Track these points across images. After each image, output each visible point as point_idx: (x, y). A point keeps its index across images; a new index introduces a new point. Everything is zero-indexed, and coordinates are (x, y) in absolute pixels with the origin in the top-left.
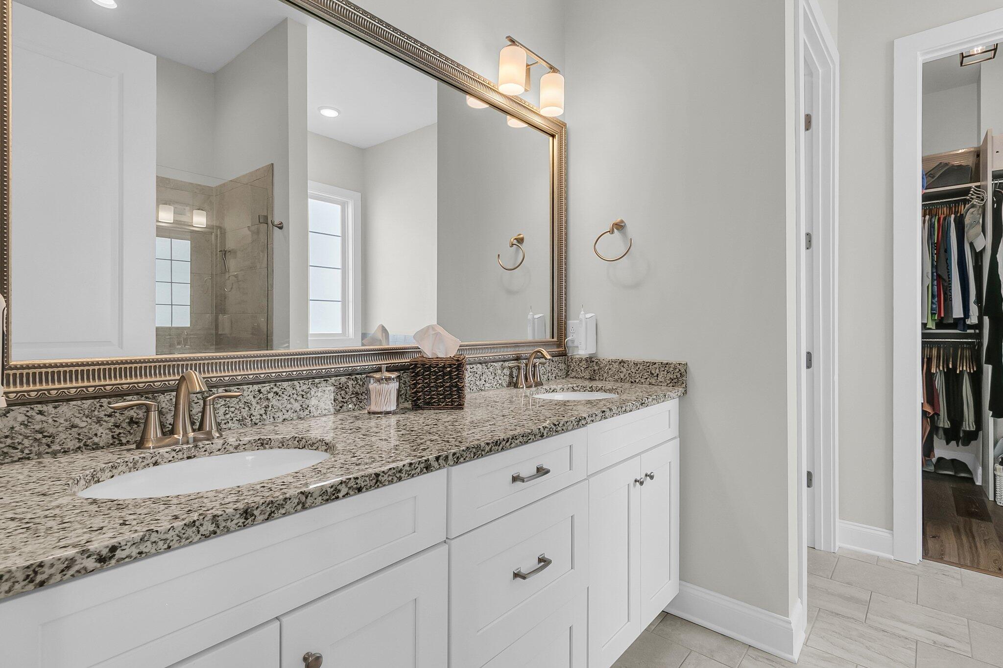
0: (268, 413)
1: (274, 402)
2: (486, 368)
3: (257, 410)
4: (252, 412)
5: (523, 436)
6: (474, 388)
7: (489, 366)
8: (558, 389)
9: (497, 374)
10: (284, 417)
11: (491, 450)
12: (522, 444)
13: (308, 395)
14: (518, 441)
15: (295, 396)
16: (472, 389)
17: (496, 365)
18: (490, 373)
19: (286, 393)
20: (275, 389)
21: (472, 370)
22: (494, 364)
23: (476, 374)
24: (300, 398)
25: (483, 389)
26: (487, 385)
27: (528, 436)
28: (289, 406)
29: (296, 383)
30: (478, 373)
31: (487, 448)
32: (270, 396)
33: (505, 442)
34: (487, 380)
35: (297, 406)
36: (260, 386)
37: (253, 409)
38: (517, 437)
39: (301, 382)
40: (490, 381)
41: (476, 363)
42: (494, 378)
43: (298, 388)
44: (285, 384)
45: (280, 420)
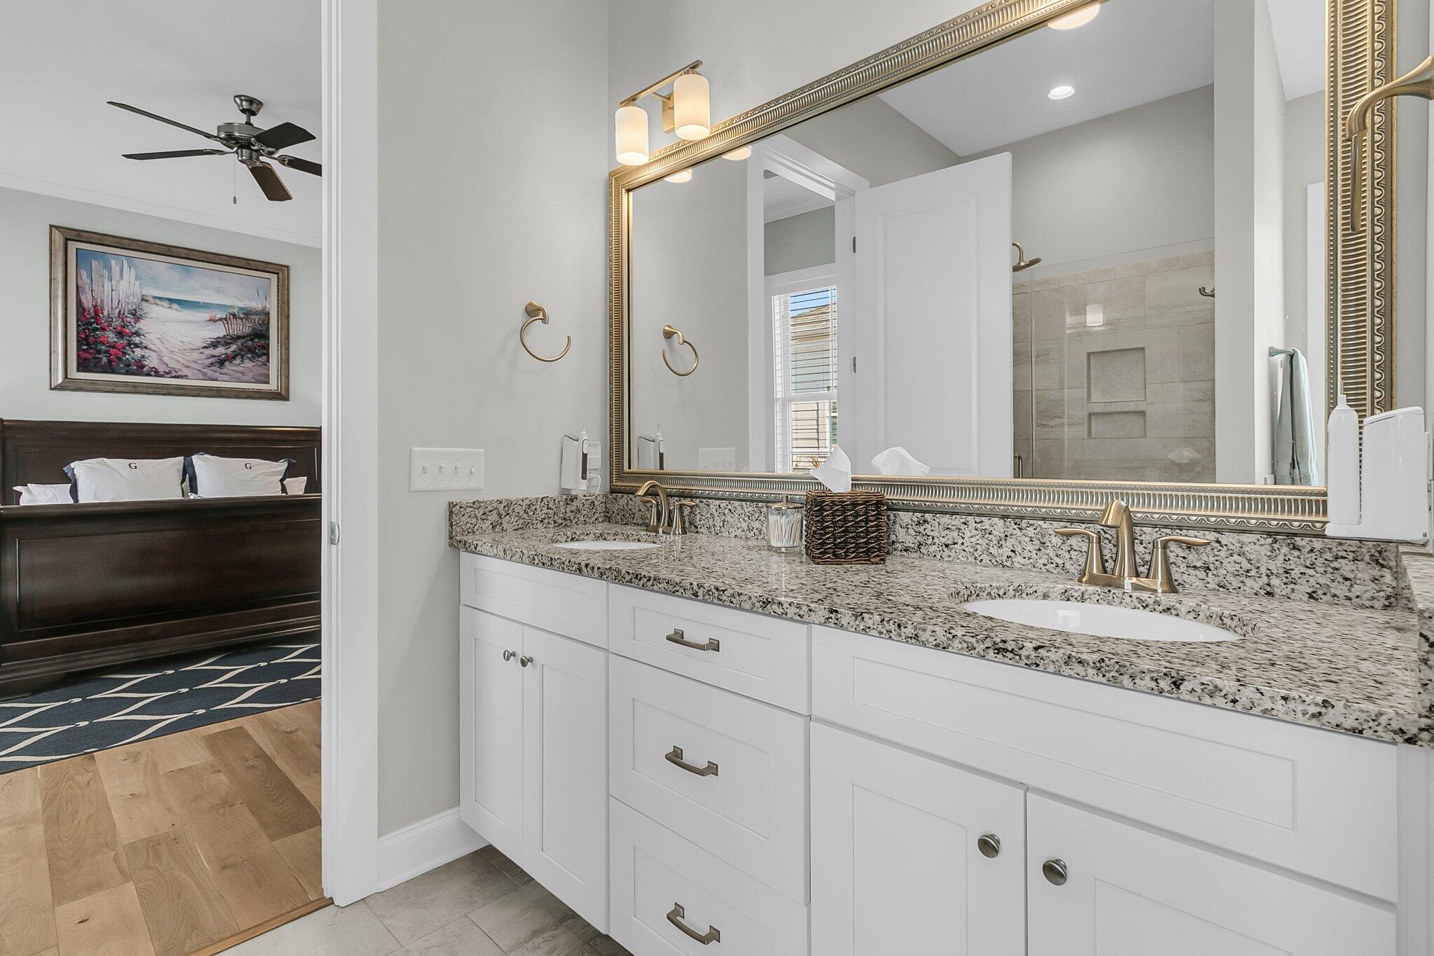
0: (725, 526)
1: (728, 518)
2: (1016, 527)
3: (719, 523)
4: (715, 523)
5: (668, 583)
6: (986, 558)
7: (1024, 525)
8: (1183, 609)
9: (1048, 544)
10: (736, 533)
11: (630, 581)
12: (665, 592)
13: (753, 517)
14: (661, 586)
15: (743, 516)
16: (979, 559)
17: (1044, 526)
18: (1027, 539)
19: (736, 512)
20: (729, 507)
21: (978, 526)
22: (1041, 523)
23: (990, 534)
24: (746, 518)
25: (1008, 564)
26: (1019, 559)
27: (675, 587)
28: (739, 525)
29: (744, 503)
30: (995, 533)
31: (628, 578)
32: (726, 511)
33: (645, 580)
34: (1019, 549)
35: (744, 525)
36: (720, 501)
37: (715, 520)
38: (660, 581)
39: (748, 503)
40: (1026, 554)
41: (990, 516)
42: (1039, 550)
43: (745, 509)
44: (737, 503)
45: (733, 535)
